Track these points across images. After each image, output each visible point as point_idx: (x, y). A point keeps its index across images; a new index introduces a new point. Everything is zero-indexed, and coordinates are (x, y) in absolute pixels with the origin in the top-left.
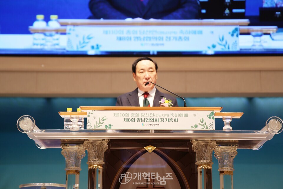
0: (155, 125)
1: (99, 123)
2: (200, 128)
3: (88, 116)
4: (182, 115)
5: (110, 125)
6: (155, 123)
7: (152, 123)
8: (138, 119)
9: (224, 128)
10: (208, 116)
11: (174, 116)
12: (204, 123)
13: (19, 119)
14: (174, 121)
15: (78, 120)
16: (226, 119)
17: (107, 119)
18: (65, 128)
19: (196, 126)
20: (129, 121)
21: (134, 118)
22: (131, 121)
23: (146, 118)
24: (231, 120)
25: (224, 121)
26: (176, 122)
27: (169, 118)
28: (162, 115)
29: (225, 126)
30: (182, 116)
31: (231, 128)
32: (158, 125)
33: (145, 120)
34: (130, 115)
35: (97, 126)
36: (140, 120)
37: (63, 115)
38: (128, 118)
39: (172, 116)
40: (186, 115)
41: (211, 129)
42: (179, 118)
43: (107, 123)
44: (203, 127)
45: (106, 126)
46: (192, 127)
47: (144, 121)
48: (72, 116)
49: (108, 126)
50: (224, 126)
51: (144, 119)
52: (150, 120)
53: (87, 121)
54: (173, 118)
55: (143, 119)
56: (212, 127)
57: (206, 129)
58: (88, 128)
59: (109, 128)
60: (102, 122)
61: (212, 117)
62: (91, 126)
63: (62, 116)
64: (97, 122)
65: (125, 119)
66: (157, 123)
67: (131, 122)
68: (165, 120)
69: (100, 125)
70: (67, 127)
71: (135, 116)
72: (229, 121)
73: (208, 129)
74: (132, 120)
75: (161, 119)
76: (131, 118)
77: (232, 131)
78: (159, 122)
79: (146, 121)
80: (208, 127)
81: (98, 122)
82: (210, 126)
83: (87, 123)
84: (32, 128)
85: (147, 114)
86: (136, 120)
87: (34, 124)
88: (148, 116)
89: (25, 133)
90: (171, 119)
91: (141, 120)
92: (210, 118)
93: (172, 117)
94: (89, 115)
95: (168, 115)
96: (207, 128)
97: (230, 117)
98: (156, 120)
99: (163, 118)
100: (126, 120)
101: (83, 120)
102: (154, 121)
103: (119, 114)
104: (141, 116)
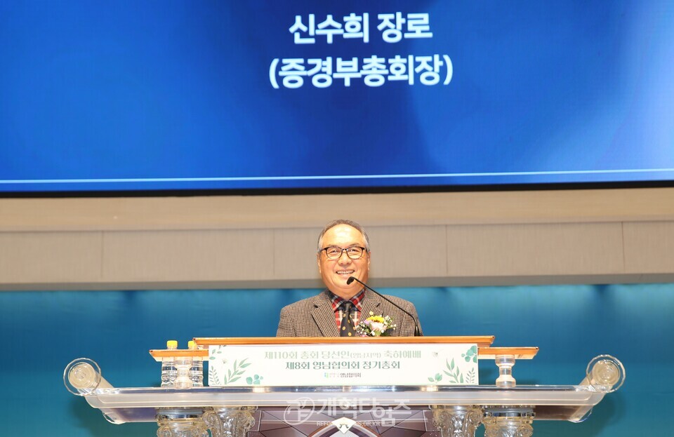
0: (351, 375)
1: (234, 374)
2: (446, 382)
3: (211, 358)
4: (408, 354)
5: (257, 377)
6: (352, 371)
7: (346, 371)
8: (316, 364)
9: (498, 380)
10: (463, 355)
11: (391, 357)
12: (454, 371)
13: (68, 365)
14: (391, 366)
15: (189, 366)
16: (502, 360)
17: (249, 364)
18: (163, 383)
19: (439, 378)
20: (298, 367)
21: (307, 362)
22: (301, 367)
23: (332, 361)
24: (512, 364)
25: (498, 365)
26: (396, 369)
27: (382, 360)
28: (366, 355)
29: (501, 376)
30: (409, 356)
31: (513, 380)
32: (359, 375)
33: (331, 366)
34: (299, 356)
35: (231, 380)
36: (320, 365)
37: (158, 356)
38: (294, 361)
39: (388, 355)
40: (418, 354)
41: (470, 383)
42: (403, 361)
43: (250, 372)
44: (453, 379)
45: (249, 379)
46: (431, 380)
47: (329, 368)
48: (178, 359)
49: (254, 380)
50: (498, 376)
51: (330, 363)
52: (341, 365)
53: (210, 369)
54: (390, 361)
55: (326, 363)
56: (472, 379)
57: (460, 384)
58: (211, 383)
59: (255, 383)
60: (240, 370)
61: (472, 358)
62: (218, 380)
63: (158, 359)
64: (229, 372)
65: (288, 363)
66: (355, 371)
67: (301, 370)
68: (373, 364)
69: (236, 376)
70: (168, 381)
71: (310, 356)
72: (509, 366)
73: (465, 383)
74: (304, 365)
75: (365, 363)
76: (301, 361)
77: (514, 386)
78: (360, 370)
79: (333, 368)
80: (465, 379)
81: (232, 372)
82: (469, 378)
83: (209, 373)
84: (95, 384)
85: (334, 353)
86: (311, 366)
87: (99, 375)
88: (337, 356)
89: (81, 395)
90: (386, 362)
91: (322, 366)
92: (467, 359)
93: (388, 359)
94: (214, 355)
95: (378, 355)
96: (462, 381)
97: (510, 356)
98: (354, 365)
99: (368, 360)
100: (292, 366)
101: (201, 366)
102: (351, 366)
103: (276, 353)
104: (323, 357)
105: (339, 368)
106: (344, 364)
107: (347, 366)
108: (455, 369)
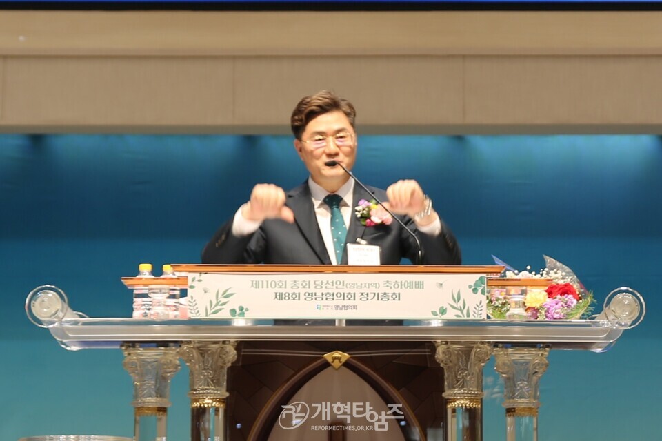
0: (346, 307)
1: (217, 305)
2: (451, 315)
3: (191, 287)
4: (410, 285)
5: (241, 309)
6: (347, 303)
7: (341, 303)
8: (307, 294)
10: (470, 287)
11: (391, 288)
12: (460, 304)
13: (30, 294)
14: (390, 298)
15: (167, 295)
17: (233, 294)
19: (443, 311)
20: (287, 298)
21: (297, 291)
22: (291, 298)
23: (325, 291)
26: (397, 301)
27: (381, 290)
28: (363, 286)
29: (511, 310)
30: (411, 287)
32: (355, 307)
33: (324, 297)
34: (289, 285)
35: (213, 311)
36: (311, 296)
38: (283, 291)
39: (388, 286)
40: (420, 285)
41: (478, 318)
42: (404, 292)
43: (234, 303)
44: (459, 313)
45: (233, 312)
46: (434, 313)
47: (322, 299)
49: (238, 312)
50: (508, 310)
51: (323, 295)
52: (335, 297)
54: (390, 291)
55: (319, 294)
56: (480, 312)
57: (466, 318)
58: (191, 315)
59: (239, 315)
60: (223, 300)
61: (480, 290)
62: (198, 312)
63: (129, 286)
64: (211, 302)
65: (276, 293)
66: (351, 303)
67: (291, 301)
68: (371, 296)
69: (218, 307)
71: (301, 286)
72: (521, 298)
73: (472, 317)
74: (294, 296)
75: (362, 294)
76: (291, 291)
78: (357, 302)
79: (327, 299)
80: (471, 313)
81: (214, 302)
82: (476, 312)
85: (328, 282)
86: (302, 297)
87: (66, 306)
88: (331, 287)
89: (45, 327)
90: (385, 293)
91: (314, 297)
92: (475, 291)
93: (387, 290)
94: (193, 284)
95: (377, 285)
96: (468, 315)
98: (349, 296)
99: (365, 291)
100: (280, 297)
102: (346, 298)
103: (263, 282)
104: (315, 287)
105: (333, 299)
106: (339, 295)
107: (342, 298)
108: (461, 301)
